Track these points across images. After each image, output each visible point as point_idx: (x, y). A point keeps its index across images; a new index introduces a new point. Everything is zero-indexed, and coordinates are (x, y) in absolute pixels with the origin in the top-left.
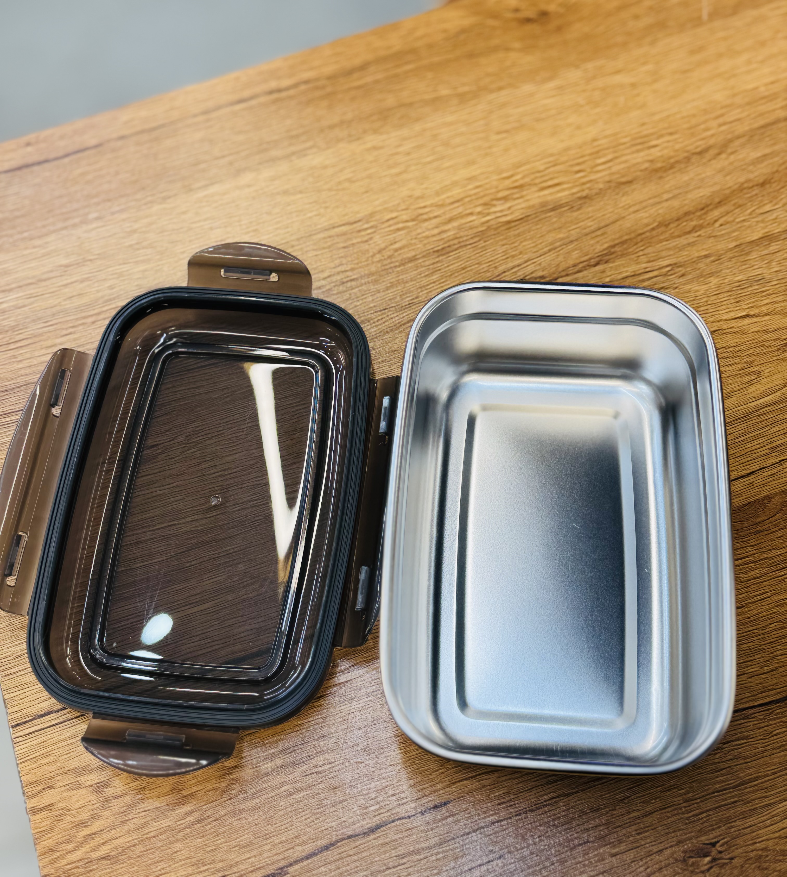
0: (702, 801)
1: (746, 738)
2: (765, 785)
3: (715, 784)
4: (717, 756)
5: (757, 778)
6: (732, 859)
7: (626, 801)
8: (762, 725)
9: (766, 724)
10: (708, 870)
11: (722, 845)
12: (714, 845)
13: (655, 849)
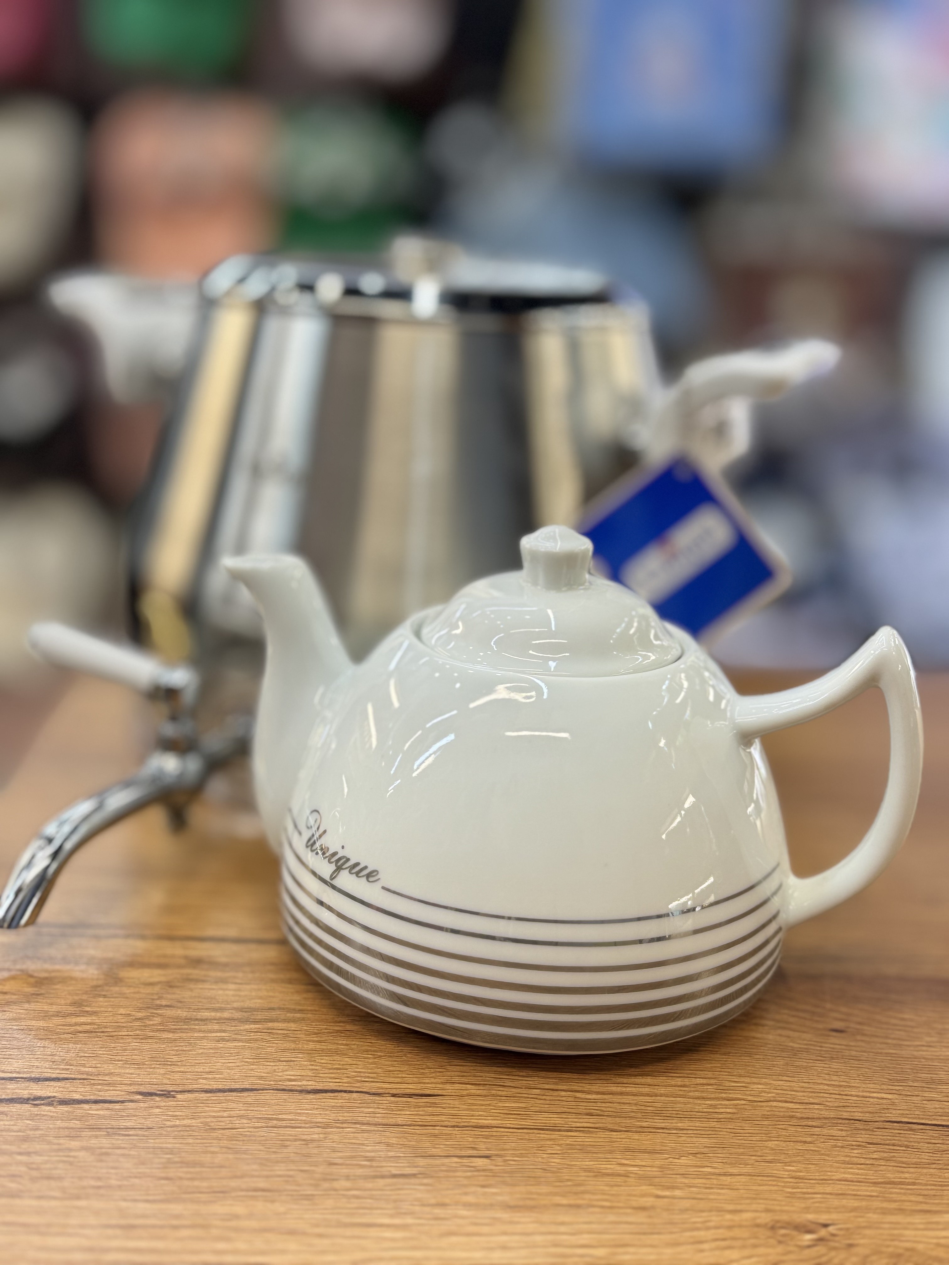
0: (818, 1183)
1: (907, 1146)
2: (926, 1192)
3: (844, 1173)
4: (855, 1151)
5: (914, 1184)
6: (850, 1246)
7: (698, 1156)
8: (933, 1141)
9: (940, 1142)
10: (809, 1247)
11: (840, 1229)
12: (826, 1226)
13: (731, 1207)
